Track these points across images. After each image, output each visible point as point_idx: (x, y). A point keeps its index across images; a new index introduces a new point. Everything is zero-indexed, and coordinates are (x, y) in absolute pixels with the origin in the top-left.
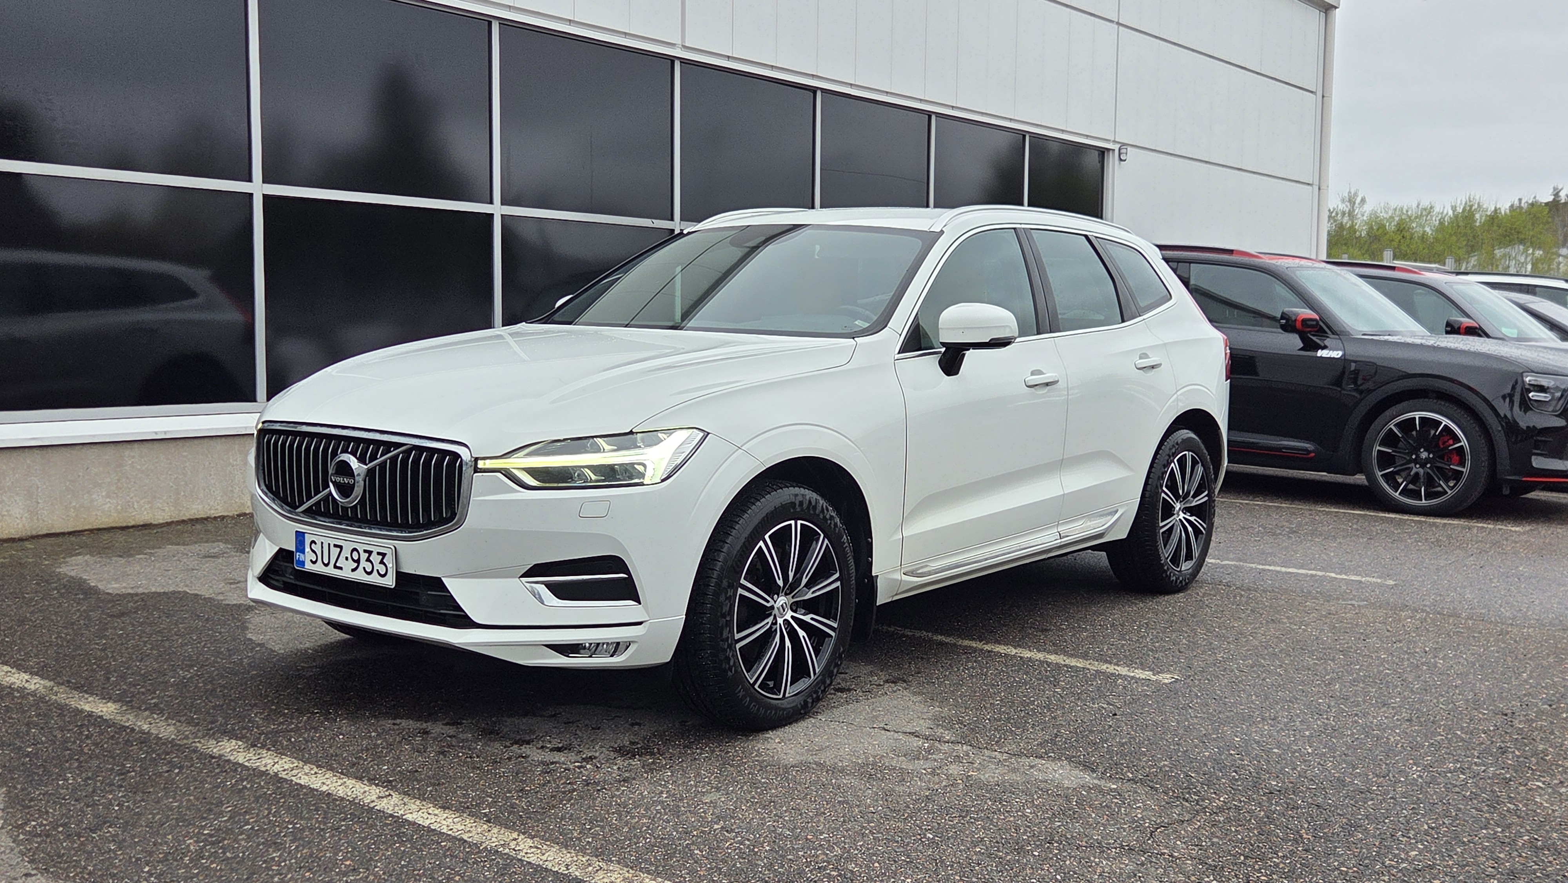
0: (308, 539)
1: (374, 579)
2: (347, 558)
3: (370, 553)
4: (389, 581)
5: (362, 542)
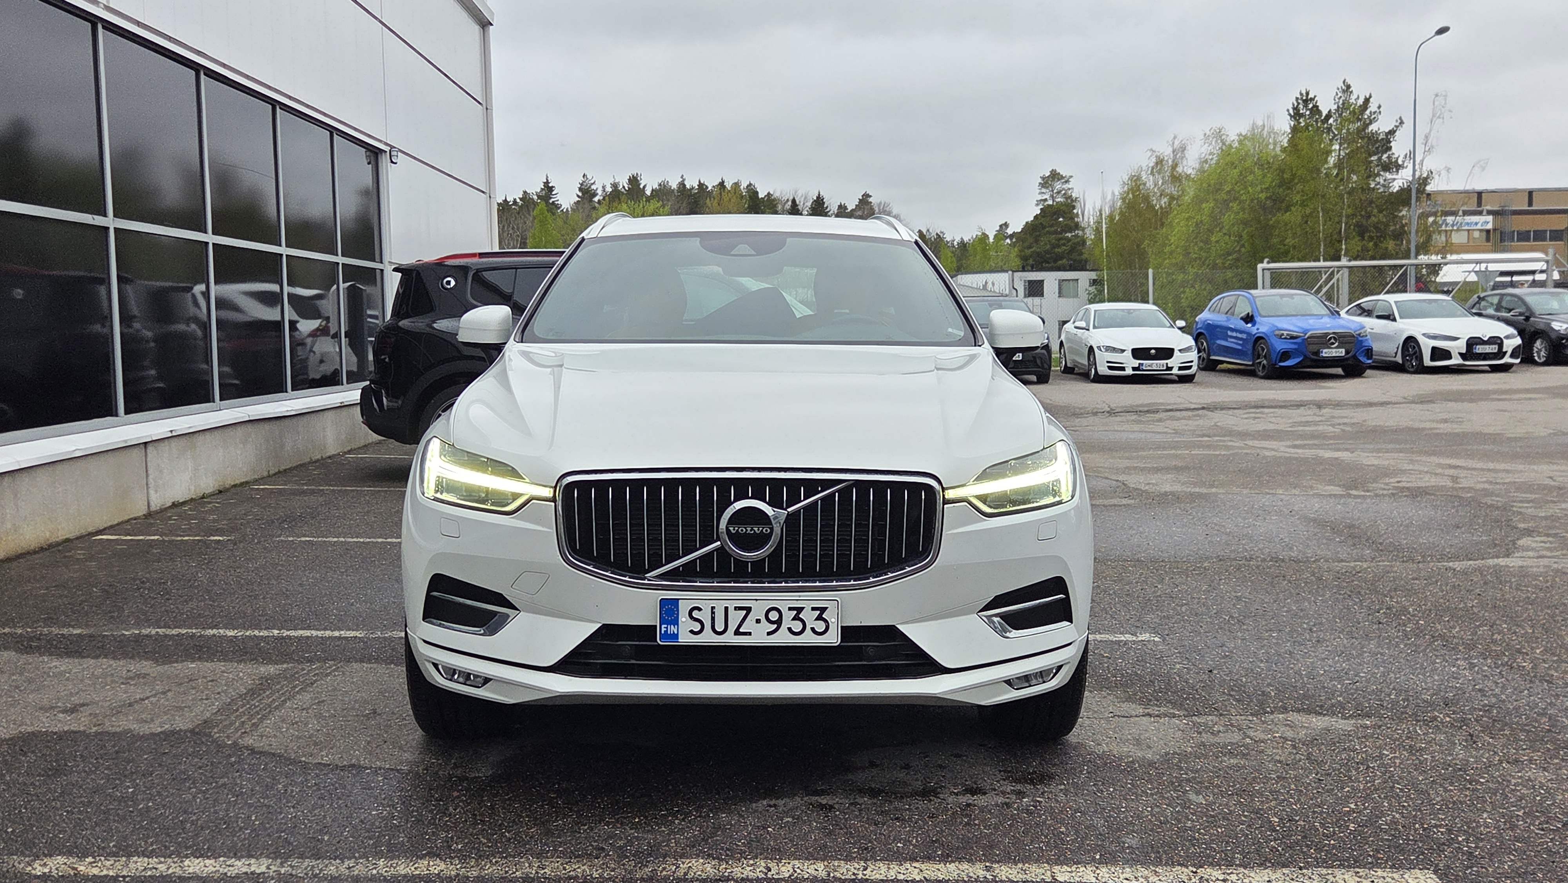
0: (684, 608)
1: (808, 639)
2: (758, 621)
3: (800, 610)
4: (833, 638)
5: (785, 601)
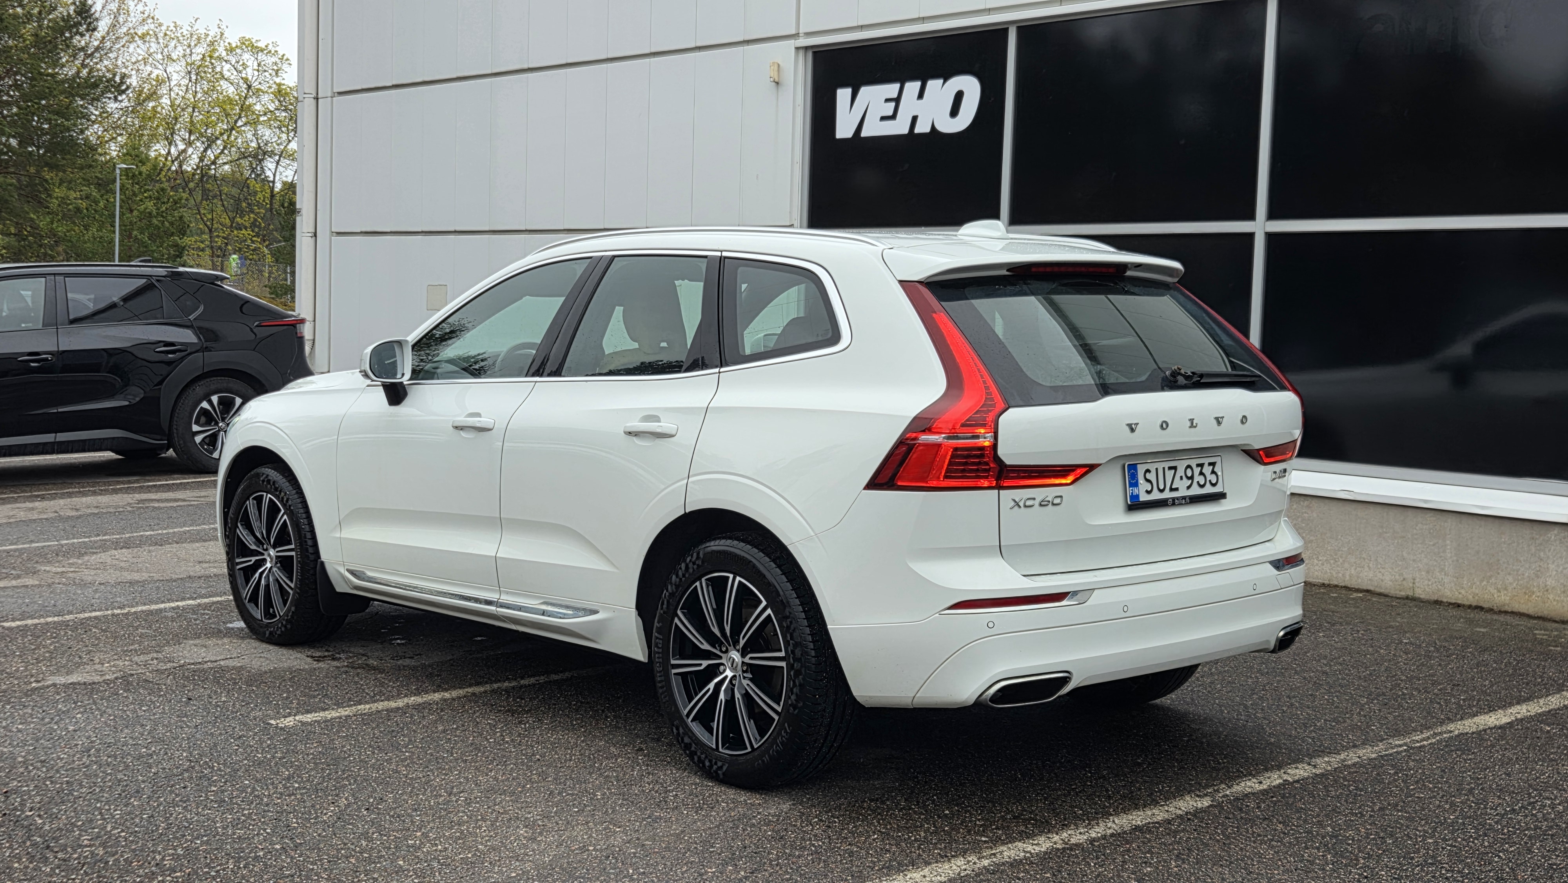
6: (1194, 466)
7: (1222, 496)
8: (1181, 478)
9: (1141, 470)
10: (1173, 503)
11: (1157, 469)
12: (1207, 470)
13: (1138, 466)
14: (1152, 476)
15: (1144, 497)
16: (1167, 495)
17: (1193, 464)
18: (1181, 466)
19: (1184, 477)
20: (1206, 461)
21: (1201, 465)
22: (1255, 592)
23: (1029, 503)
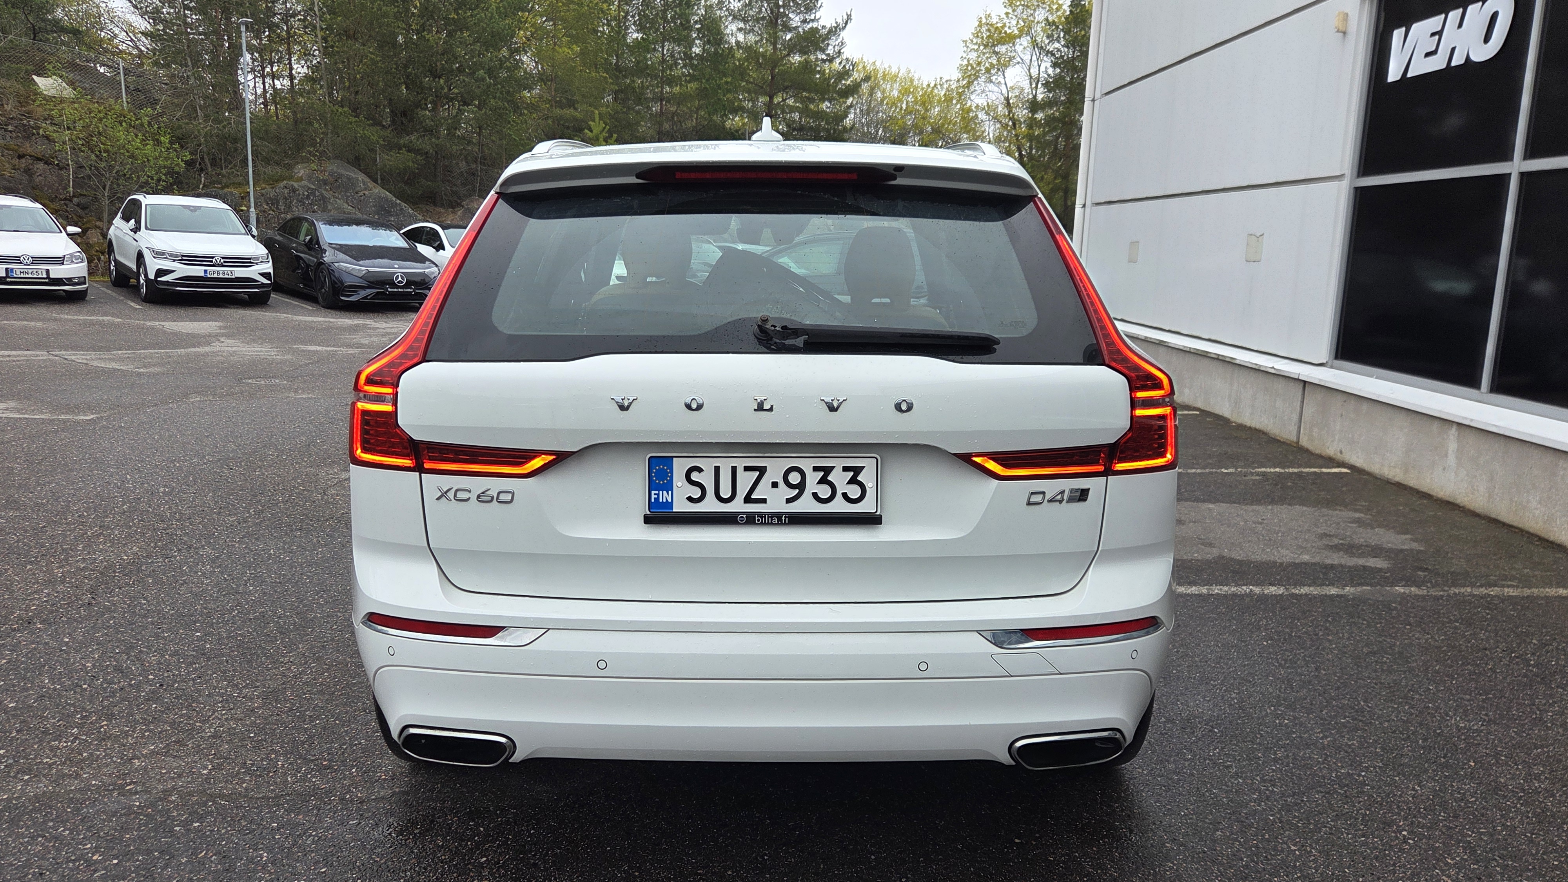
6: (809, 472)
7: (872, 520)
8: (775, 485)
9: (679, 467)
10: (751, 520)
11: (717, 469)
12: (839, 478)
13: (674, 459)
14: (706, 479)
15: (681, 506)
16: (738, 506)
17: (806, 466)
18: (775, 468)
19: (781, 484)
20: (838, 464)
21: (827, 470)
22: (924, 675)
23: (460, 495)
